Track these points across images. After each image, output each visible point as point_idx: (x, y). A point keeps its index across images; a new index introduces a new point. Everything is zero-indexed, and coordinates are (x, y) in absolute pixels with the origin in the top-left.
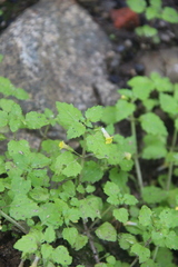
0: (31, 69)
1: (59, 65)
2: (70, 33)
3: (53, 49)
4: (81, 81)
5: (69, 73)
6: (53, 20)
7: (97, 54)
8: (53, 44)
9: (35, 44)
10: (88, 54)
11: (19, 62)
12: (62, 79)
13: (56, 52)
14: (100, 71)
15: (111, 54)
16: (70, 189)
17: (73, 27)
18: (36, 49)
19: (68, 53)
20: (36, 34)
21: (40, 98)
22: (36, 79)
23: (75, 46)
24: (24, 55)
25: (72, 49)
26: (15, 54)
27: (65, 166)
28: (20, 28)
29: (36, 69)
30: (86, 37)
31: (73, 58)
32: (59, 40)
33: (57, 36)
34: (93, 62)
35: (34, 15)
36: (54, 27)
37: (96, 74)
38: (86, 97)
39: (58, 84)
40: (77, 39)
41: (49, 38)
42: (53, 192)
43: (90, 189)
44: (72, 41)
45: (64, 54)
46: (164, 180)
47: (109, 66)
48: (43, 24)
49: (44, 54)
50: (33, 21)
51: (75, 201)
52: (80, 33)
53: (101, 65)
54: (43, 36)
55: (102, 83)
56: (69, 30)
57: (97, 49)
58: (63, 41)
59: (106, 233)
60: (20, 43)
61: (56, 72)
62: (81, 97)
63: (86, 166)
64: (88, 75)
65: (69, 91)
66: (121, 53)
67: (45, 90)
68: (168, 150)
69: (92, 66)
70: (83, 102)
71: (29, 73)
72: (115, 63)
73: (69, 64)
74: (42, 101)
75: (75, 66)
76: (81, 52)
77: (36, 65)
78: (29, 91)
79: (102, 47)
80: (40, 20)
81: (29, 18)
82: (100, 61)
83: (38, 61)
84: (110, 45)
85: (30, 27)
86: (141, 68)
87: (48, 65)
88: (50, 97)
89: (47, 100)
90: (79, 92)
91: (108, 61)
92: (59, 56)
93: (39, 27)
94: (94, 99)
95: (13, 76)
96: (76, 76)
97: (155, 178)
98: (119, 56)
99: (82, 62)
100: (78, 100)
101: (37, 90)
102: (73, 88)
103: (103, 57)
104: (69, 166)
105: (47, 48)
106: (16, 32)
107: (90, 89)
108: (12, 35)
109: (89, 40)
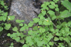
0: (21, 15)
1: (25, 11)
2: (23, 3)
3: (22, 8)
4: (31, 11)
5: (28, 11)
6: (18, 2)
7: (31, 4)
8: (21, 7)
9: (18, 9)
10: (29, 5)
11: (17, 15)
12: (27, 13)
13: (23, 9)
14: (33, 7)
15: (33, 3)
16: (45, 35)
17: (23, 2)
18: (19, 10)
19: (25, 7)
20: (17, 7)
21: (26, 19)
22: (23, 16)
23: (25, 5)
24: (17, 13)
25: (25, 6)
26: (15, 13)
27: (42, 31)
28: (13, 8)
29: (22, 14)
30: (26, 2)
31: (27, 8)
32: (22, 6)
33: (21, 5)
34: (31, 6)
35: (14, 3)
36: (19, 4)
37: (33, 8)
38: (34, 14)
39: (27, 15)
40: (25, 3)
41: (20, 6)
42: (42, 37)
43: (48, 32)
44: (24, 4)
45: (24, 8)
46: (58, 22)
47: (34, 5)
48: (17, 4)
49: (21, 10)
50: (15, 5)
51: (47, 37)
52: (25, 2)
53: (33, 6)
54: (18, 7)
55: (35, 10)
56: (22, 2)
57: (30, 3)
58: (22, 5)
59: (56, 39)
60: (15, 11)
61: (25, 12)
62: (33, 15)
63: (45, 28)
64: (31, 9)
65: (30, 15)
66: (35, 1)
67: (26, 17)
68: (57, 16)
69: (31, 7)
70: (34, 16)
71: (21, 16)
72: (35, 4)
73: (26, 9)
74: (27, 20)
75: (28, 9)
76: (27, 6)
77: (21, 13)
78: (23, 19)
79: (31, 2)
80: (16, 4)
81: (14, 4)
82: (32, 5)
83: (21, 12)
84: (32, 1)
85: (15, 6)
86: (41, 2)
87: (23, 12)
88: (27, 18)
89: (27, 19)
90: (32, 14)
91: (33, 4)
92: (24, 9)
93: (16, 5)
94: (35, 14)
95: (18, 18)
96: (29, 11)
97: (56, 23)
98: (35, 2)
99: (29, 8)
100: (33, 16)
101: (24, 18)
102: (30, 14)
103: (32, 4)
104: (43, 30)
105: (21, 9)
106: (13, 9)
107: (33, 12)
108: (13, 10)
109: (27, 2)
